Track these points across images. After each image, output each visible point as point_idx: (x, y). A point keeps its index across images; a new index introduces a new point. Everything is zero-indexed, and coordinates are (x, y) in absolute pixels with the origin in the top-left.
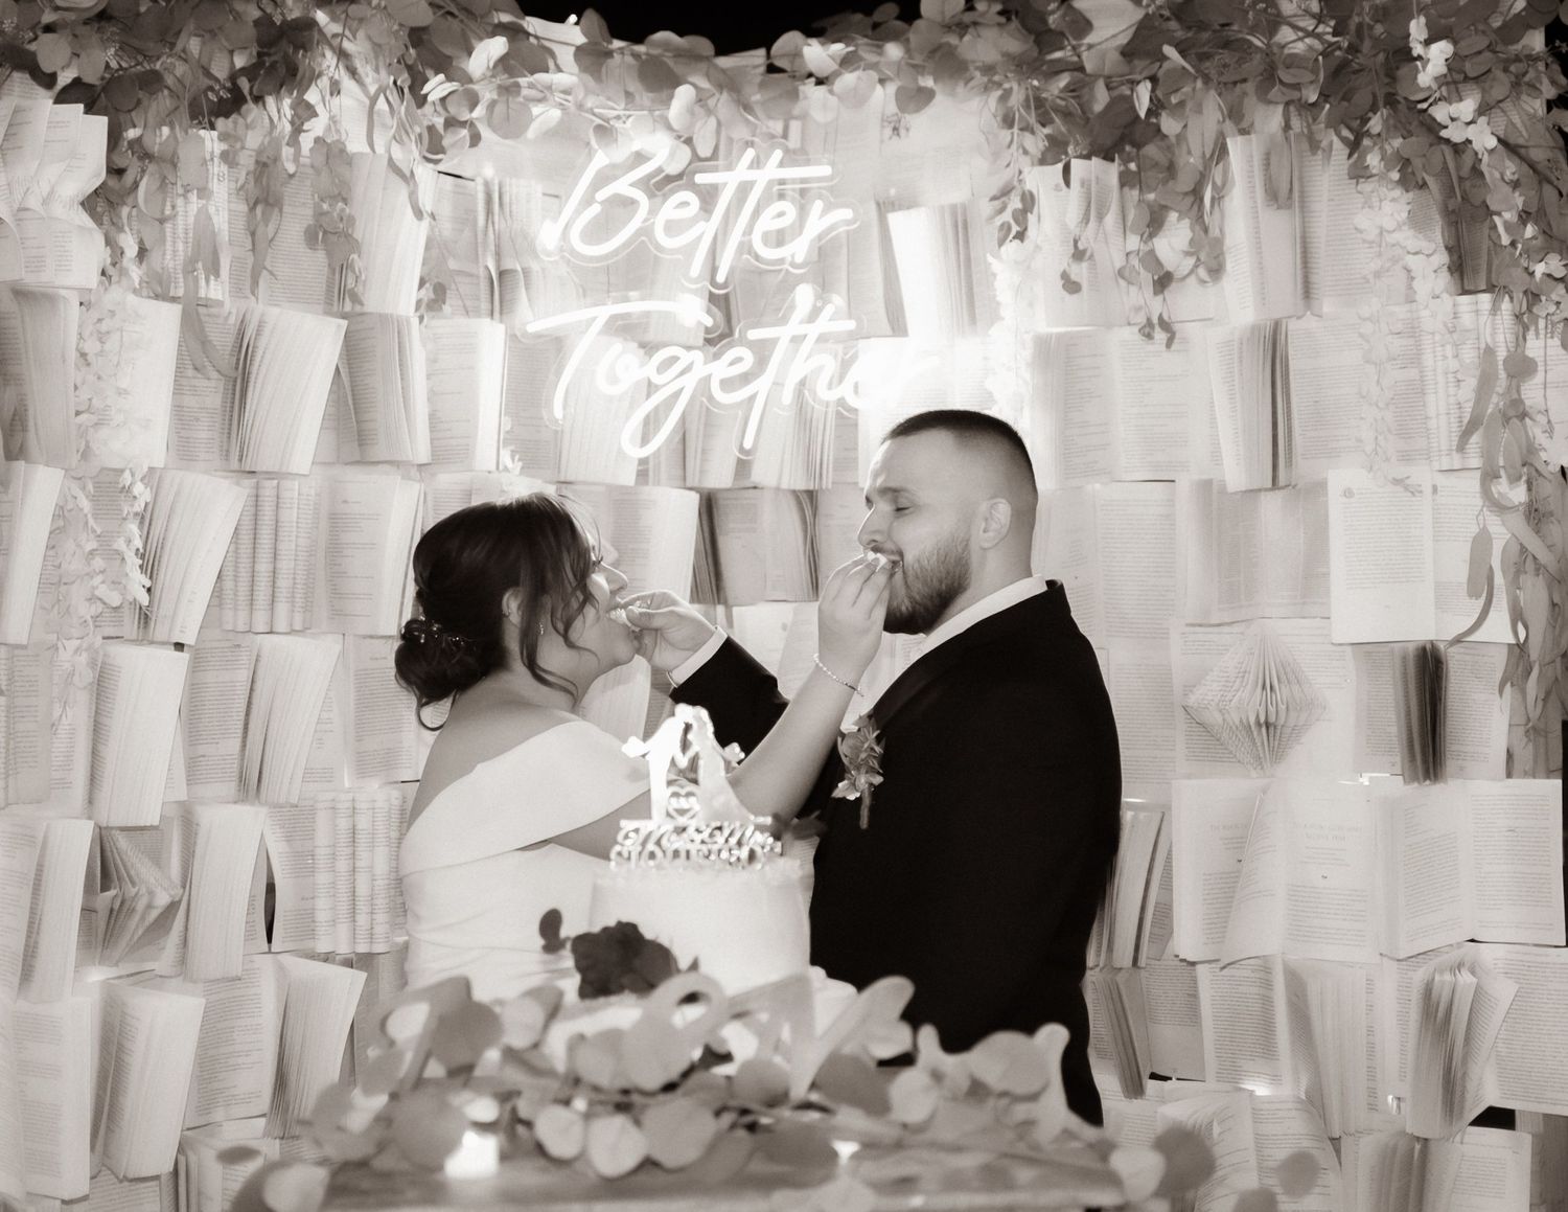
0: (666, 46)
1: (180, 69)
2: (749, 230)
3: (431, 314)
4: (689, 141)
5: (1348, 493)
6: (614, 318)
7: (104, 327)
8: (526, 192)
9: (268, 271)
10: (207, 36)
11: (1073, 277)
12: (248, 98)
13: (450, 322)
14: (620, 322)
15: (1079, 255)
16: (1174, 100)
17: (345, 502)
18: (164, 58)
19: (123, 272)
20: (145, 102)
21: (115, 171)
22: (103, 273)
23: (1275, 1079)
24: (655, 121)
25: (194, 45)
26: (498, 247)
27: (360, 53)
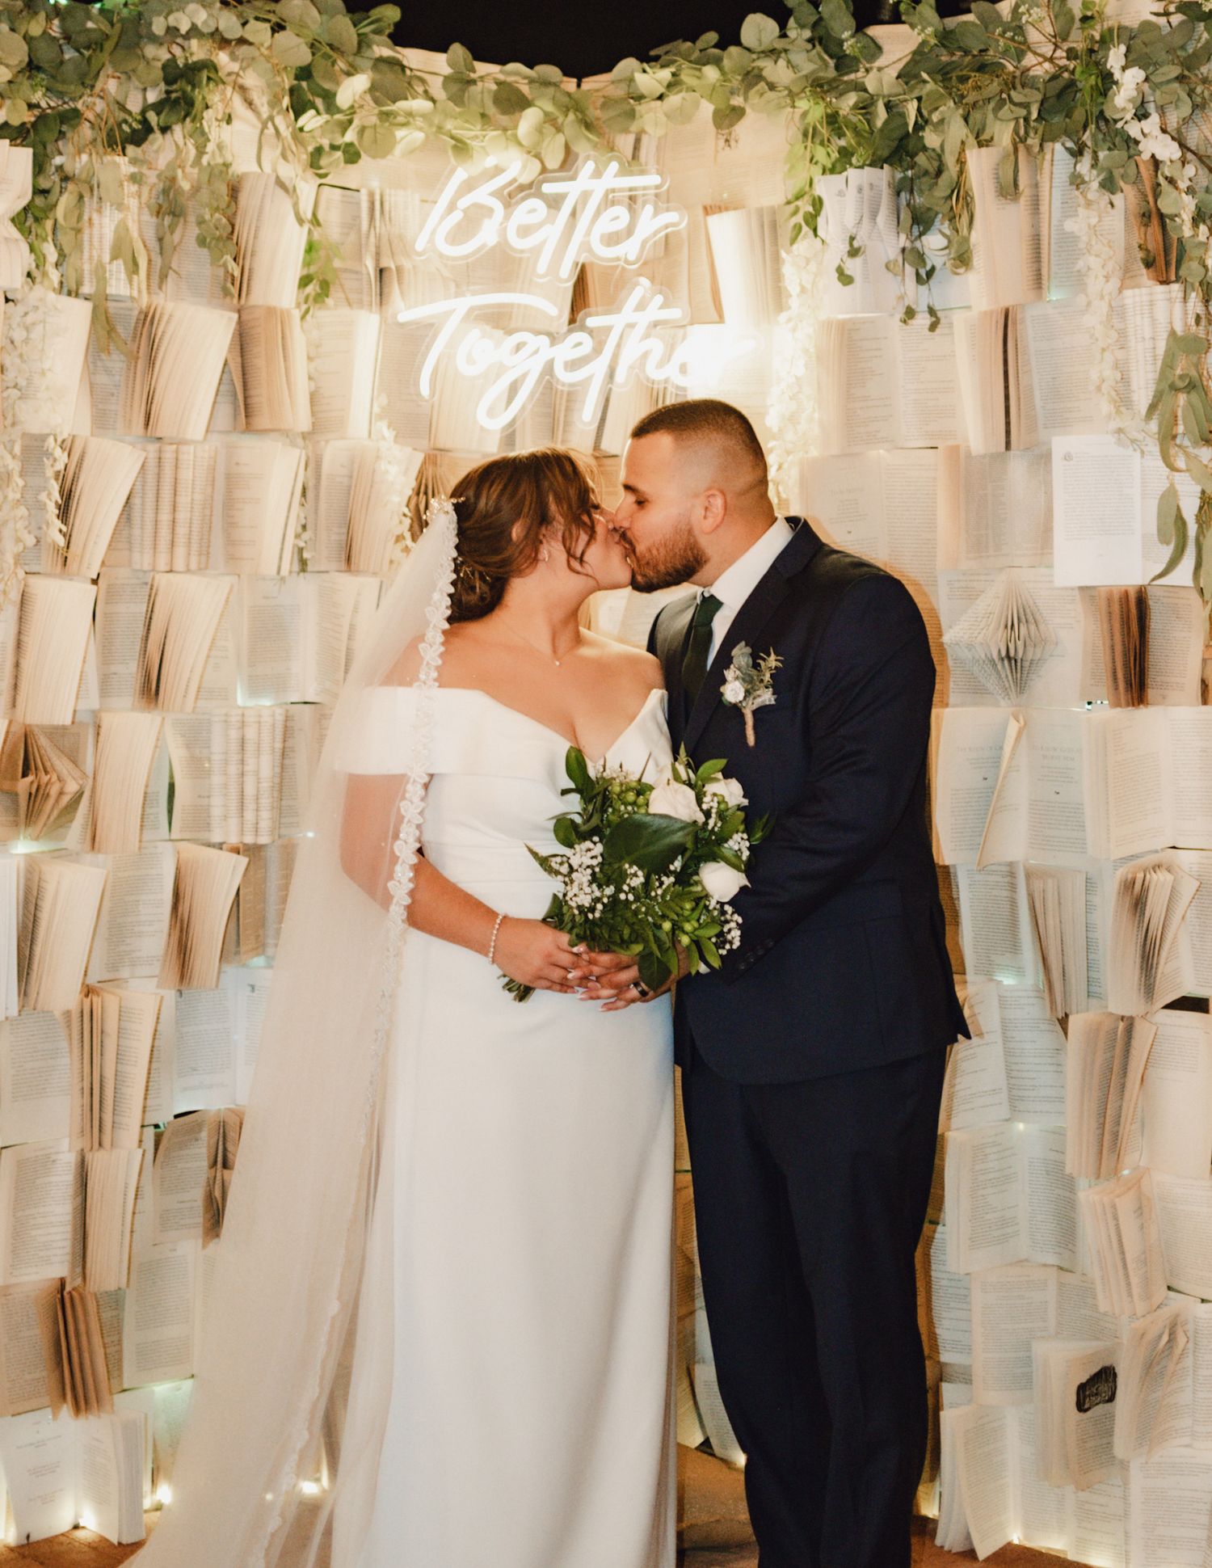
0: (517, 73)
1: (100, 106)
2: (588, 233)
3: (318, 306)
4: (538, 156)
5: (1067, 457)
6: (472, 309)
7: (29, 319)
8: (403, 202)
9: (174, 271)
10: (123, 77)
11: (847, 272)
12: (155, 128)
13: (331, 314)
14: (476, 313)
15: (854, 252)
16: (935, 117)
17: (237, 464)
18: (85, 98)
19: (45, 274)
20: (69, 135)
21: (38, 191)
22: (29, 275)
23: (1020, 971)
24: (507, 139)
25: (112, 86)
26: (378, 247)
27: (257, 87)
